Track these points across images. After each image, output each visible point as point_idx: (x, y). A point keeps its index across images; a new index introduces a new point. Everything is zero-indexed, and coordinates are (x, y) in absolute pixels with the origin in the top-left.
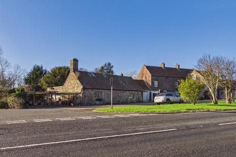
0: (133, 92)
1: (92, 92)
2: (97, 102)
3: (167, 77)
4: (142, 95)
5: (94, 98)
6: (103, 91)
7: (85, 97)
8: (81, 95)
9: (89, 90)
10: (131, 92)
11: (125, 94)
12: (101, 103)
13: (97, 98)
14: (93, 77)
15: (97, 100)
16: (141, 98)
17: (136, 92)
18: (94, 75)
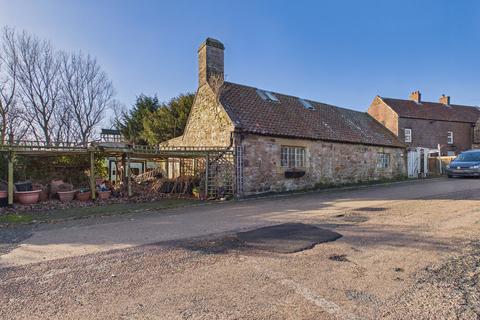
0: (387, 151)
1: (272, 148)
2: (289, 184)
3: (432, 121)
4: (406, 158)
5: (279, 169)
6: (308, 145)
7: (246, 164)
8: (230, 158)
9: (261, 139)
10: (381, 150)
11: (366, 155)
12: (302, 186)
13: (286, 168)
14: (272, 103)
15: (288, 175)
16: (404, 168)
17: (393, 150)
18: (273, 98)
